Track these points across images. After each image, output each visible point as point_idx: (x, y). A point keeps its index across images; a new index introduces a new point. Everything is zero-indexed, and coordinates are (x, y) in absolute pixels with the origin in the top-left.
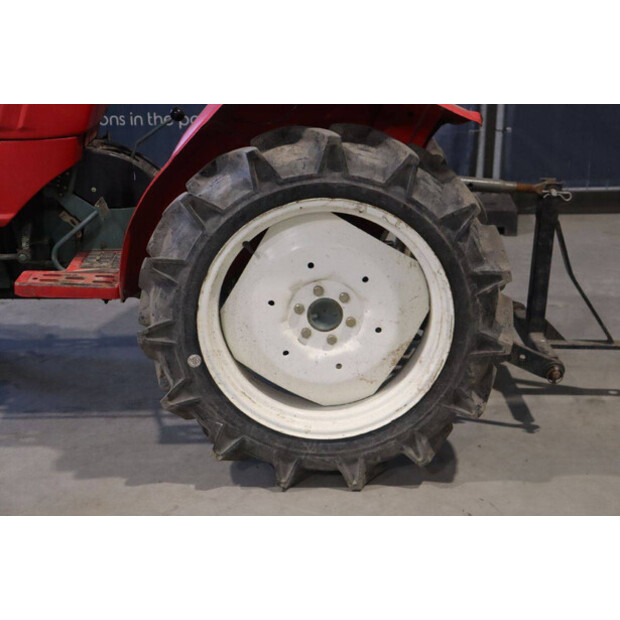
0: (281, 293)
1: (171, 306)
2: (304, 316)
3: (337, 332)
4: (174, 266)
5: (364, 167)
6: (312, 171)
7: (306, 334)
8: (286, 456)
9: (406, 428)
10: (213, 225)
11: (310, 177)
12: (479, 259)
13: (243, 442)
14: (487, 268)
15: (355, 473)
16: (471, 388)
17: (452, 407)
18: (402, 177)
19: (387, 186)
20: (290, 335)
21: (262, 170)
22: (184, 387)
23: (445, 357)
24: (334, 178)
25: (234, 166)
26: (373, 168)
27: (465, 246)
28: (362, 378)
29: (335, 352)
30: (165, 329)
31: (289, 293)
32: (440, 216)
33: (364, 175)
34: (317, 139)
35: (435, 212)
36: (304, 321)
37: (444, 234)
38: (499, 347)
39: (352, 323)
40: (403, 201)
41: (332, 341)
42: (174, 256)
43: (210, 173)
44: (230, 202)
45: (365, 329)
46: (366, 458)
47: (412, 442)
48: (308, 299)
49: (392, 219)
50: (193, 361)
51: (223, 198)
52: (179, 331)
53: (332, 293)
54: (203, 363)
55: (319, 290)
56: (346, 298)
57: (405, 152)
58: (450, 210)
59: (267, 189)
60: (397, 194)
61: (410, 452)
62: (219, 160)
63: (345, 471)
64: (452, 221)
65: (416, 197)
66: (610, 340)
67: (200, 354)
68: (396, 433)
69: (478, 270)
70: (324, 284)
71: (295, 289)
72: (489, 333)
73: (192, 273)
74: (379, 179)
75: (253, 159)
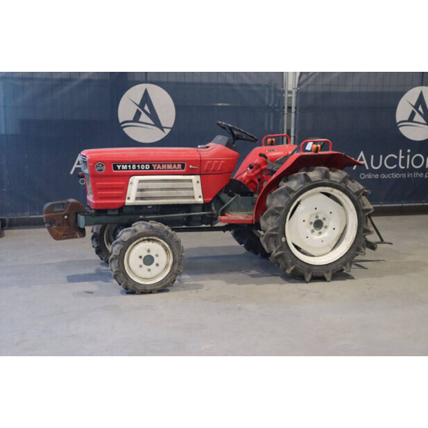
0: (306, 217)
1: (279, 221)
2: (312, 226)
3: (321, 230)
4: (280, 209)
5: (334, 178)
6: (320, 179)
7: (313, 231)
8: (309, 271)
9: (344, 259)
10: (292, 196)
11: (320, 181)
12: (364, 205)
13: (296, 267)
14: (366, 207)
15: (328, 276)
16: (362, 246)
17: (356, 252)
18: (344, 181)
19: (341, 183)
20: (309, 231)
21: (307, 179)
22: (281, 249)
23: (355, 236)
24: (326, 181)
25: (296, 178)
26: (336, 178)
27: (361, 201)
28: (329, 245)
29: (321, 237)
30: (276, 229)
31: (309, 217)
32: (354, 192)
33: (334, 180)
34: (320, 170)
35: (353, 190)
37: (355, 197)
39: (326, 227)
40: (344, 187)
41: (320, 233)
42: (280, 206)
43: (287, 180)
45: (330, 229)
46: (333, 271)
48: (314, 220)
49: (341, 193)
50: (283, 239)
51: (295, 187)
52: (280, 230)
53: (320, 218)
54: (286, 241)
55: (317, 217)
56: (324, 219)
57: (345, 174)
58: (357, 190)
60: (343, 185)
61: (344, 268)
62: (289, 177)
63: (326, 275)
64: (357, 193)
65: (348, 186)
66: (382, 240)
67: (285, 237)
68: (341, 261)
69: (364, 208)
70: (319, 215)
71: (311, 216)
74: (338, 181)
75: (305, 175)
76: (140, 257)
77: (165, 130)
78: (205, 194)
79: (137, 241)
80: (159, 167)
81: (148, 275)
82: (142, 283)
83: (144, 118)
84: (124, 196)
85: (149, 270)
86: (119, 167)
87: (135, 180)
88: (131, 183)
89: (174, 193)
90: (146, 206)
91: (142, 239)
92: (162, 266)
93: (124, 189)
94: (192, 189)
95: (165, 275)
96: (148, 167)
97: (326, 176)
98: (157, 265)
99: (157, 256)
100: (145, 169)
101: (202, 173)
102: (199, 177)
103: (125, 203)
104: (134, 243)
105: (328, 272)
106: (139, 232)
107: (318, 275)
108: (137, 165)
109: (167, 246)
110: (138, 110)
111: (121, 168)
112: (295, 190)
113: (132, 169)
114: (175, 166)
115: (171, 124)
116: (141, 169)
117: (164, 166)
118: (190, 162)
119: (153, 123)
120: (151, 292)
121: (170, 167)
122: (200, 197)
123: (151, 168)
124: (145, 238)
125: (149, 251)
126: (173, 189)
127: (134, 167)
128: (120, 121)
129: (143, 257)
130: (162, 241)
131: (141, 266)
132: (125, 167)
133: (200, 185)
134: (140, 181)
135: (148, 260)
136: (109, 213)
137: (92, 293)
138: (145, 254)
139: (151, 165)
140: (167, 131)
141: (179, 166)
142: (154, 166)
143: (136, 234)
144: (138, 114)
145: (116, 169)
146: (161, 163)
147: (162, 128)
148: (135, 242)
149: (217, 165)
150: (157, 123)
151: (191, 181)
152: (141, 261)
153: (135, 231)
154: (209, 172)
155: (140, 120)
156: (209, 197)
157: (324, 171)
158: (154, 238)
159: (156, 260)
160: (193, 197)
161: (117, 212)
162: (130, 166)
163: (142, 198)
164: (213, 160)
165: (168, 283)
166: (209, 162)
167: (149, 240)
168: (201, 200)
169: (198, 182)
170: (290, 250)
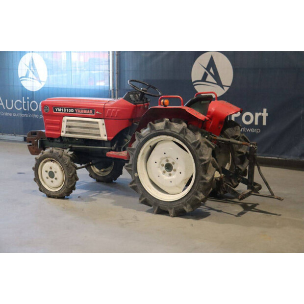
0: (158, 160)
1: (132, 159)
3: (171, 172)
4: (132, 150)
6: (163, 128)
7: (164, 172)
8: (156, 205)
9: (184, 200)
10: (141, 140)
11: (162, 130)
13: (146, 199)
14: (203, 158)
15: (172, 212)
16: (201, 191)
17: (195, 196)
18: (183, 131)
19: (180, 133)
20: (160, 172)
21: (152, 128)
22: (134, 181)
24: (167, 131)
26: (177, 129)
27: (198, 151)
29: (170, 178)
30: (130, 166)
31: (160, 160)
33: (174, 130)
35: (190, 141)
36: (164, 168)
37: (192, 147)
38: (206, 180)
39: (175, 170)
40: (183, 138)
41: (170, 175)
42: (133, 147)
44: (145, 135)
45: (178, 172)
46: (175, 208)
47: (186, 205)
48: (165, 163)
49: (181, 142)
50: (136, 175)
52: (133, 166)
53: (170, 162)
54: (138, 176)
55: (167, 160)
56: (174, 163)
58: (194, 141)
59: (153, 132)
60: (181, 136)
61: (185, 208)
63: (169, 211)
64: (194, 144)
65: (186, 137)
66: (273, 194)
67: (137, 173)
68: (181, 202)
70: (169, 159)
71: (162, 159)
72: (204, 176)
73: (137, 152)
74: (178, 132)
75: (150, 124)
77: (224, 87)
78: (108, 134)
79: (45, 160)
80: (79, 111)
81: (52, 185)
82: (49, 189)
83: (210, 78)
84: (60, 130)
85: (52, 182)
86: (57, 109)
87: (65, 119)
88: (63, 121)
89: (87, 131)
90: (75, 138)
92: (60, 180)
93: (60, 124)
94: (98, 129)
95: (61, 187)
96: (72, 111)
97: (168, 126)
98: (56, 179)
99: (56, 172)
101: (105, 118)
102: (103, 120)
103: (61, 135)
105: (171, 209)
106: (45, 154)
107: (164, 209)
108: (66, 109)
109: (62, 167)
110: (205, 72)
112: (144, 136)
113: (63, 112)
114: (88, 111)
115: (229, 84)
116: (68, 112)
117: (82, 111)
118: (98, 109)
119: (215, 82)
121: (85, 111)
122: (105, 135)
123: (75, 112)
124: (49, 159)
125: (51, 168)
126: (88, 128)
127: (65, 110)
128: (193, 81)
129: (48, 172)
130: (58, 162)
131: (47, 178)
132: (60, 110)
133: (104, 126)
134: (67, 120)
135: (52, 175)
136: (56, 140)
138: (49, 170)
139: (74, 109)
140: (226, 89)
141: (91, 111)
142: (76, 110)
143: (43, 155)
144: (205, 76)
145: (55, 111)
146: (81, 108)
147: (222, 86)
149: (114, 112)
150: (219, 83)
151: (97, 123)
152: (47, 175)
154: (111, 118)
155: (207, 80)
156: (111, 137)
157: (166, 122)
158: (54, 160)
159: (56, 175)
160: (99, 135)
161: (59, 141)
162: (62, 109)
163: (70, 133)
164: (112, 109)
165: (63, 194)
166: (109, 110)
167: (52, 161)
168: (105, 138)
169: (103, 124)
170: (141, 184)
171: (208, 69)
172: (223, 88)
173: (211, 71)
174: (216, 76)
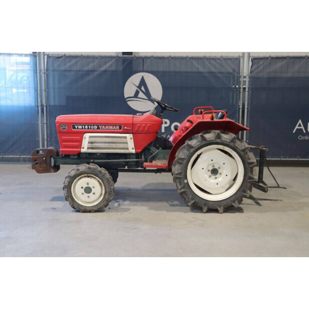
0: (205, 166)
1: (182, 168)
2: (210, 172)
3: (217, 176)
4: (183, 159)
5: (225, 138)
6: (214, 139)
7: (210, 176)
8: (205, 205)
9: (233, 198)
10: (192, 150)
12: (249, 159)
13: (195, 201)
14: (251, 161)
15: (221, 210)
16: (248, 189)
17: (243, 193)
18: (233, 141)
19: (230, 142)
20: (207, 176)
21: (203, 139)
22: (183, 188)
23: (242, 181)
24: (218, 141)
25: (196, 138)
26: (227, 139)
27: (246, 156)
28: (223, 187)
29: (216, 181)
30: (180, 174)
31: (207, 166)
32: (241, 149)
33: (225, 140)
34: (215, 133)
35: (240, 148)
36: (210, 173)
37: (242, 153)
38: (254, 179)
39: (220, 174)
40: (233, 146)
41: (216, 178)
42: (183, 157)
43: (191, 139)
44: (196, 145)
45: (224, 175)
46: (224, 206)
47: (234, 202)
48: (211, 168)
49: (231, 150)
50: (186, 181)
51: (194, 145)
52: (183, 174)
53: (216, 167)
54: (188, 182)
55: (213, 166)
56: (219, 168)
57: (233, 135)
58: (243, 148)
59: (204, 143)
60: (232, 144)
61: (234, 204)
62: (193, 137)
63: (219, 209)
64: (244, 150)
65: (236, 145)
66: (279, 186)
67: (187, 179)
68: (230, 200)
69: (249, 161)
70: (215, 165)
71: (208, 165)
72: (251, 176)
73: (187, 161)
74: (228, 141)
75: (202, 136)
76: (82, 188)
78: (136, 147)
79: (80, 177)
80: (104, 127)
81: (88, 200)
82: (84, 205)
83: (141, 95)
84: (80, 146)
85: (89, 197)
86: (76, 127)
87: (87, 136)
88: (85, 138)
89: (114, 145)
90: (96, 154)
91: (83, 175)
92: (98, 194)
93: (80, 141)
94: (127, 143)
95: (100, 201)
96: (96, 127)
97: (218, 137)
98: (94, 194)
99: (94, 187)
100: (94, 129)
101: (134, 132)
102: (132, 135)
103: (80, 151)
104: (77, 178)
105: (220, 206)
106: (81, 171)
107: (213, 208)
108: (88, 126)
109: (101, 181)
110: (137, 90)
111: (78, 127)
112: (194, 146)
113: (85, 128)
114: (114, 127)
116: (91, 129)
117: (107, 127)
118: (125, 125)
119: (147, 98)
120: (90, 212)
121: (111, 127)
122: (133, 149)
123: (98, 128)
124: (85, 175)
125: (88, 184)
126: (114, 143)
127: (86, 127)
128: (125, 97)
129: (84, 188)
130: (97, 178)
131: (83, 194)
132: (80, 127)
133: (132, 140)
134: (90, 137)
135: (88, 190)
136: (71, 157)
137: (55, 209)
138: (85, 186)
139: (98, 126)
141: (118, 127)
142: (100, 127)
143: (79, 172)
144: (137, 93)
145: (74, 128)
146: (105, 124)
147: (153, 101)
148: (79, 178)
149: (145, 127)
151: (126, 137)
152: (83, 191)
153: (78, 170)
154: (139, 132)
155: (139, 96)
156: (139, 149)
157: (216, 133)
158: (92, 175)
159: (93, 190)
160: (128, 149)
162: (83, 126)
163: (92, 148)
164: (142, 124)
165: (102, 207)
166: (138, 125)
167: (88, 177)
168: (134, 151)
169: (131, 138)
170: (191, 189)
171: (139, 87)
172: (154, 104)
173: (143, 88)
174: (147, 93)
